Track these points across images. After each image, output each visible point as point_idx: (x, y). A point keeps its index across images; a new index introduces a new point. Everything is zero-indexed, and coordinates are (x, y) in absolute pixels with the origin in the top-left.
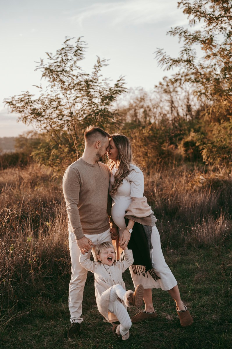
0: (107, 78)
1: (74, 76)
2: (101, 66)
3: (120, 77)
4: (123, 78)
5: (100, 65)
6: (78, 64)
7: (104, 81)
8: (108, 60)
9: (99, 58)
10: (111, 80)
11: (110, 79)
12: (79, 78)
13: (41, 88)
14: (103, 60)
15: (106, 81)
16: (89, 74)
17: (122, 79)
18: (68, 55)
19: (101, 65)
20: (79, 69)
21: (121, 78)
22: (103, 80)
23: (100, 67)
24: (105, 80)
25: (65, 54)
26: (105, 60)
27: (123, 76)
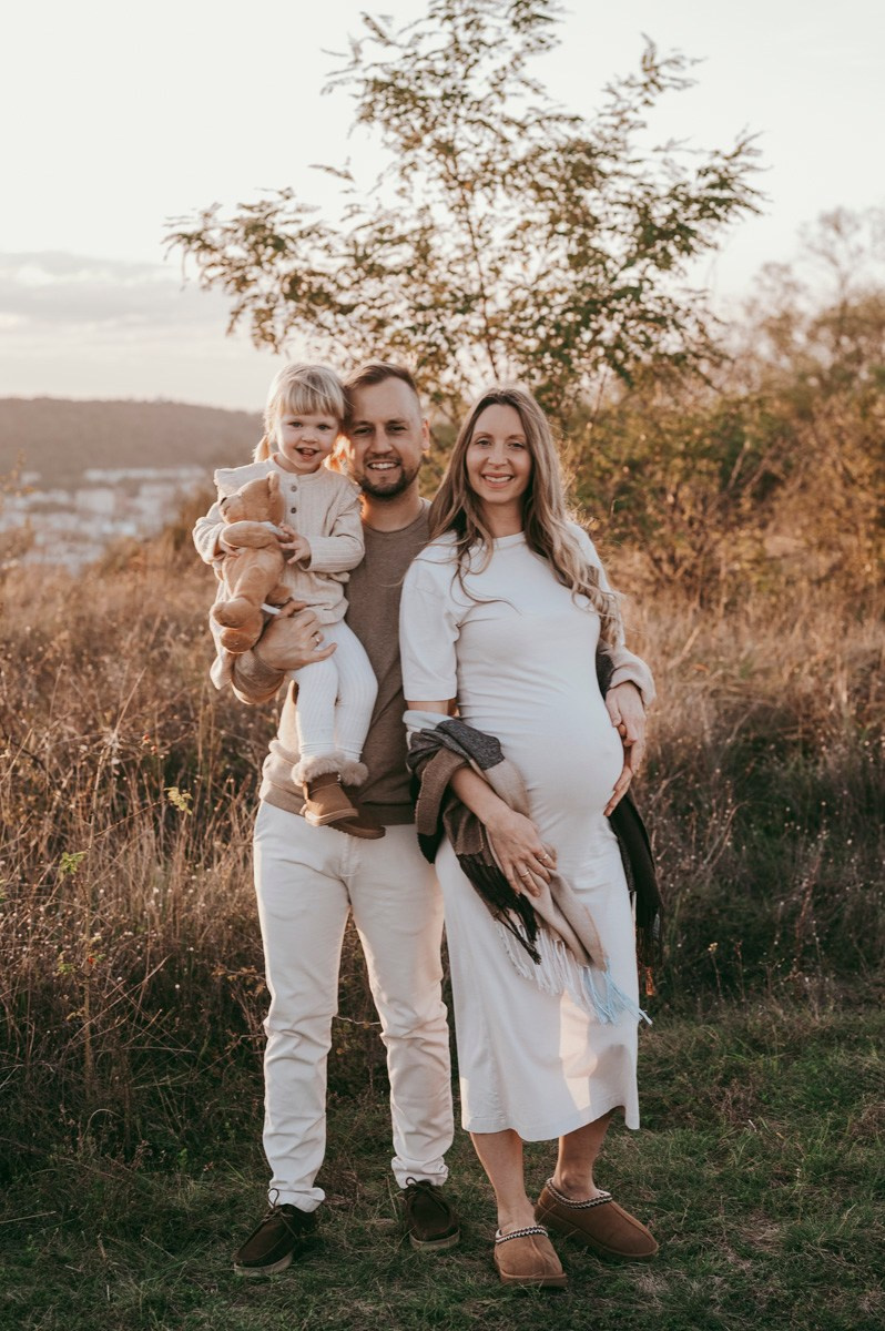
0: (677, 139)
1: (508, 122)
2: (660, 88)
3: (737, 138)
4: (753, 144)
5: (653, 81)
6: (534, 67)
7: (661, 155)
8: (694, 62)
9: (652, 45)
10: (694, 152)
11: (692, 145)
12: (535, 131)
13: (348, 177)
14: (671, 56)
15: (671, 155)
16: (582, 115)
17: (744, 149)
18: (483, 23)
19: (660, 81)
20: (536, 90)
21: (743, 144)
22: (657, 150)
23: (653, 87)
24: (666, 150)
25: (472, 17)
26: (683, 57)
27: (751, 132)
